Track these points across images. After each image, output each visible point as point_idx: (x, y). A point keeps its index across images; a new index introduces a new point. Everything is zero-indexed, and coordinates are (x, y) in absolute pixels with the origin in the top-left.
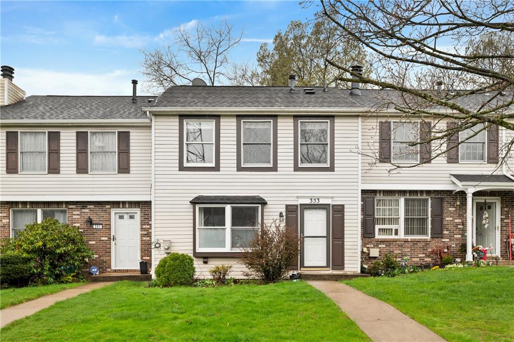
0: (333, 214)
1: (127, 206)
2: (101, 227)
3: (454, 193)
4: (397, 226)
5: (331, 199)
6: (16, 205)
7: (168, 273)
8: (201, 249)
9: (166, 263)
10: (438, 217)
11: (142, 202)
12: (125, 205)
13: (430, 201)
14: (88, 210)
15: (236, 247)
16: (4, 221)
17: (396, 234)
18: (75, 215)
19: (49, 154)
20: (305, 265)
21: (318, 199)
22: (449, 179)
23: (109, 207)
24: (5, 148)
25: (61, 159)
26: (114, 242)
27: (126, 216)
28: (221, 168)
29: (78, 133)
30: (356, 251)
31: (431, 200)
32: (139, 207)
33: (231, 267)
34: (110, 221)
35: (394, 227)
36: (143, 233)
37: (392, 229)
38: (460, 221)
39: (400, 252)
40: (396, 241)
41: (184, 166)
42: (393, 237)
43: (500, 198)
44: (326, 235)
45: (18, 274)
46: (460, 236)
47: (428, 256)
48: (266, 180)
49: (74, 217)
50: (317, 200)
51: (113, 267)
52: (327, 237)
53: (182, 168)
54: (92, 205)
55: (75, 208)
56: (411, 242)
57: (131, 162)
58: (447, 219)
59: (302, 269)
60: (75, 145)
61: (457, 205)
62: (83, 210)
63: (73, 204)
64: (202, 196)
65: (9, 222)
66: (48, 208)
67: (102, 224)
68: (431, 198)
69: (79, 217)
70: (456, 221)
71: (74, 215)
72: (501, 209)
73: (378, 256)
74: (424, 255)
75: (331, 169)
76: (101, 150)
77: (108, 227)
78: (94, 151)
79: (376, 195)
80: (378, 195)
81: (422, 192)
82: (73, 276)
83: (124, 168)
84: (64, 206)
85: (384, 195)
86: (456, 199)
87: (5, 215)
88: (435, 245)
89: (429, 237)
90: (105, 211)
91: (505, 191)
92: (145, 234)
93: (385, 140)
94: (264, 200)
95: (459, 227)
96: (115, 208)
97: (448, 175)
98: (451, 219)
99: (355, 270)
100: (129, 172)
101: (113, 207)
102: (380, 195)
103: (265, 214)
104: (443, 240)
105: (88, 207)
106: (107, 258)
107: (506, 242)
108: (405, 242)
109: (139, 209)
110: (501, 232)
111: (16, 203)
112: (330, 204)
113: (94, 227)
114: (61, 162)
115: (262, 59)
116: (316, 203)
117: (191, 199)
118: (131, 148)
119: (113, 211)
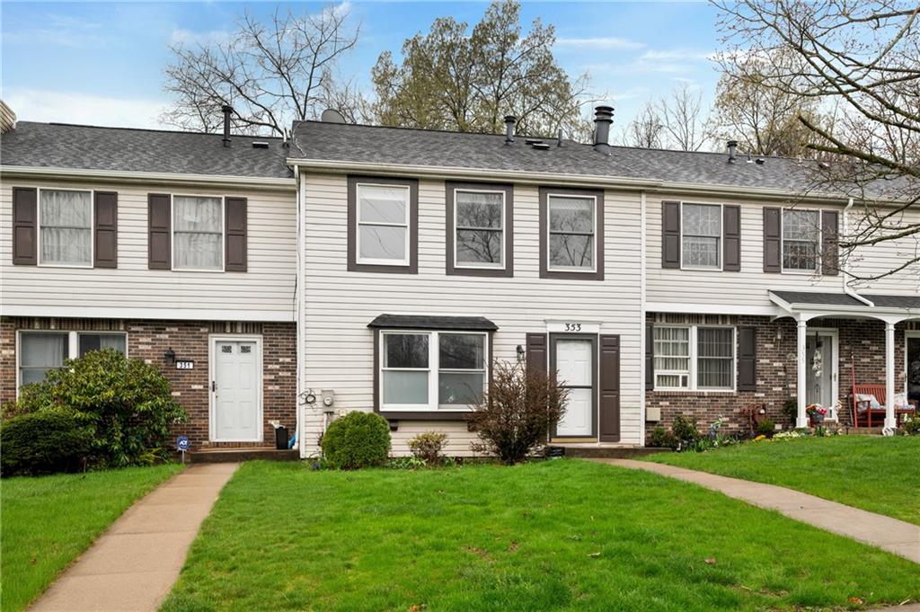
0: (601, 350)
1: (239, 329)
2: (191, 366)
3: (771, 321)
4: (685, 371)
5: (598, 326)
6: (29, 324)
7: (350, 445)
8: (387, 405)
9: (344, 428)
10: (749, 357)
11: (266, 323)
12: (236, 328)
13: (735, 333)
14: (167, 336)
15: (448, 403)
16: (4, 352)
17: (685, 384)
18: (143, 343)
19: (97, 231)
20: (558, 434)
21: (579, 325)
22: (767, 298)
23: (207, 330)
24: (11, 218)
25: (119, 241)
26: (214, 393)
27: (235, 348)
28: (419, 269)
29: (151, 197)
30: (637, 411)
31: (738, 330)
32: (261, 333)
33: (444, 436)
34: (207, 355)
35: (680, 373)
36: (268, 377)
37: (677, 377)
38: (781, 364)
39: (691, 413)
40: (686, 396)
41: (358, 262)
42: (680, 389)
43: (838, 329)
44: (590, 385)
45: (71, 449)
46: (780, 389)
47: (733, 420)
48: (494, 292)
49: (141, 347)
50: (576, 326)
51: (213, 438)
52: (593, 388)
53: (353, 266)
54: (174, 326)
55: (142, 332)
56: (708, 397)
57: (249, 252)
58: (761, 361)
59: (553, 440)
60: (146, 217)
61: (776, 340)
62: (158, 336)
63: (139, 325)
64: (388, 315)
65: (15, 355)
66: (91, 329)
67: (192, 361)
68: (738, 328)
69: (149, 347)
70: (775, 364)
71: (140, 343)
72: (840, 348)
73: (659, 419)
74: (728, 419)
75: (599, 276)
76: (192, 229)
77: (204, 366)
78: (181, 229)
79: (655, 321)
80: (658, 321)
81: (724, 317)
82: (156, 454)
83: (237, 262)
84: (122, 328)
85: (667, 321)
86: (775, 330)
87: (7, 341)
88: (744, 402)
89: (734, 391)
90: (198, 337)
91: (845, 320)
92: (273, 380)
93: (670, 231)
94: (493, 324)
95: (780, 374)
96: (217, 333)
97: (765, 292)
98: (768, 361)
99: (636, 441)
100: (245, 271)
101: (214, 332)
102: (661, 321)
103: (495, 347)
104: (756, 395)
105: (168, 330)
106: (203, 422)
107: (847, 399)
108: (699, 397)
109: (262, 336)
110: (840, 384)
111: (29, 320)
112: (596, 334)
113: (179, 365)
114: (119, 247)
115: (383, 80)
116: (575, 331)
117: (370, 320)
118: (249, 227)
119: (213, 339)
